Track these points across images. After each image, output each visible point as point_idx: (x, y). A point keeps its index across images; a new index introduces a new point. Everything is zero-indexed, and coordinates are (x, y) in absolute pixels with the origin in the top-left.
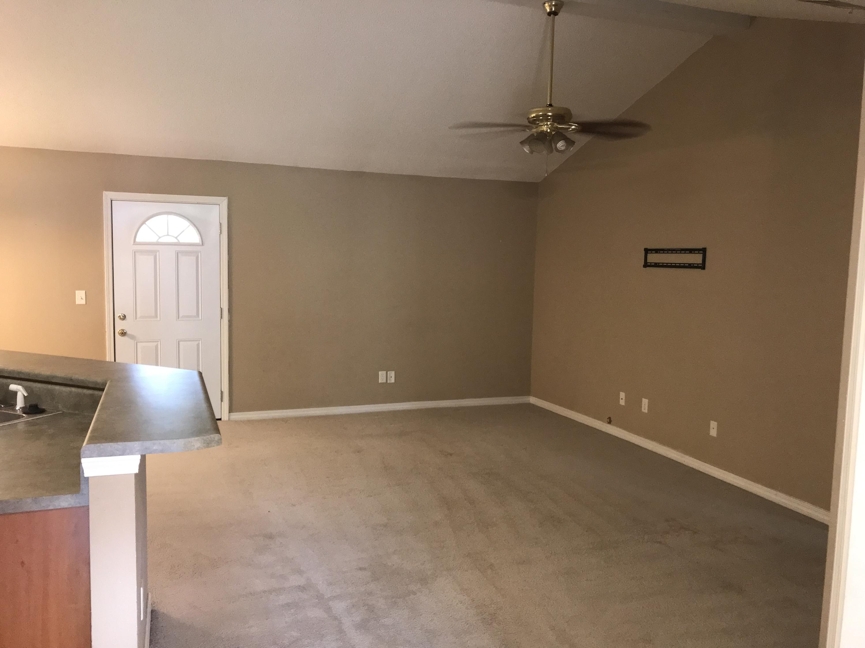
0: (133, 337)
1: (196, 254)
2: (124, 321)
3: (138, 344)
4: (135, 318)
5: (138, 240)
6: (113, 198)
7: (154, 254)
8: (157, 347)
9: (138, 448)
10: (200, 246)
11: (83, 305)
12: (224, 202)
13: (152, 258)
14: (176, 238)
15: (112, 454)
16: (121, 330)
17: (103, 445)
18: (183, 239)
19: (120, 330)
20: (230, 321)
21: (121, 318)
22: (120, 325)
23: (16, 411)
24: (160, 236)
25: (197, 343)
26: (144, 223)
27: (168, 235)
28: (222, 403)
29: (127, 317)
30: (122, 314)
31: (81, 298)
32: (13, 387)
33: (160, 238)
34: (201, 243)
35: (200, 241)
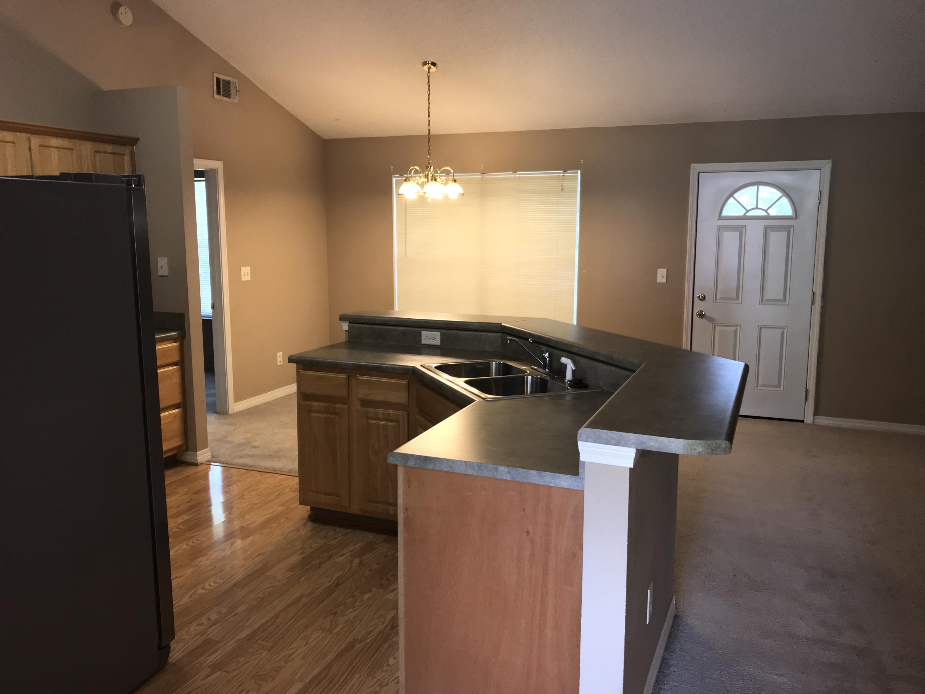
0: (711, 320)
1: (788, 229)
2: (703, 302)
3: (717, 327)
4: (715, 299)
5: (724, 214)
6: (701, 170)
7: (741, 230)
8: (736, 331)
9: (634, 441)
10: (793, 219)
11: (664, 283)
12: (827, 165)
13: (737, 233)
14: (766, 211)
15: (607, 442)
16: (700, 311)
17: (599, 432)
18: (773, 212)
19: (698, 312)
20: (823, 308)
21: (700, 299)
22: (699, 306)
23: (565, 383)
24: (748, 209)
25: (781, 331)
26: (731, 195)
27: (757, 208)
28: (806, 403)
29: (706, 298)
30: (702, 294)
31: (663, 277)
32: (564, 360)
33: (748, 211)
34: (794, 217)
35: (793, 213)
